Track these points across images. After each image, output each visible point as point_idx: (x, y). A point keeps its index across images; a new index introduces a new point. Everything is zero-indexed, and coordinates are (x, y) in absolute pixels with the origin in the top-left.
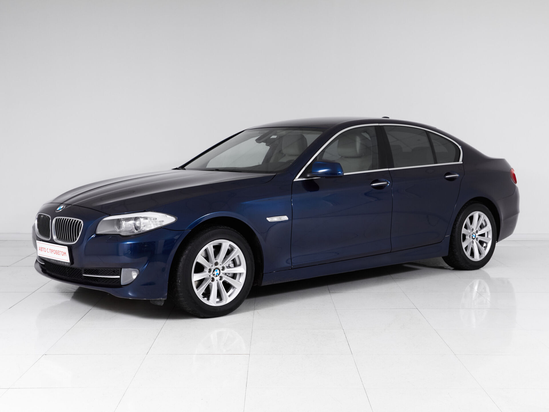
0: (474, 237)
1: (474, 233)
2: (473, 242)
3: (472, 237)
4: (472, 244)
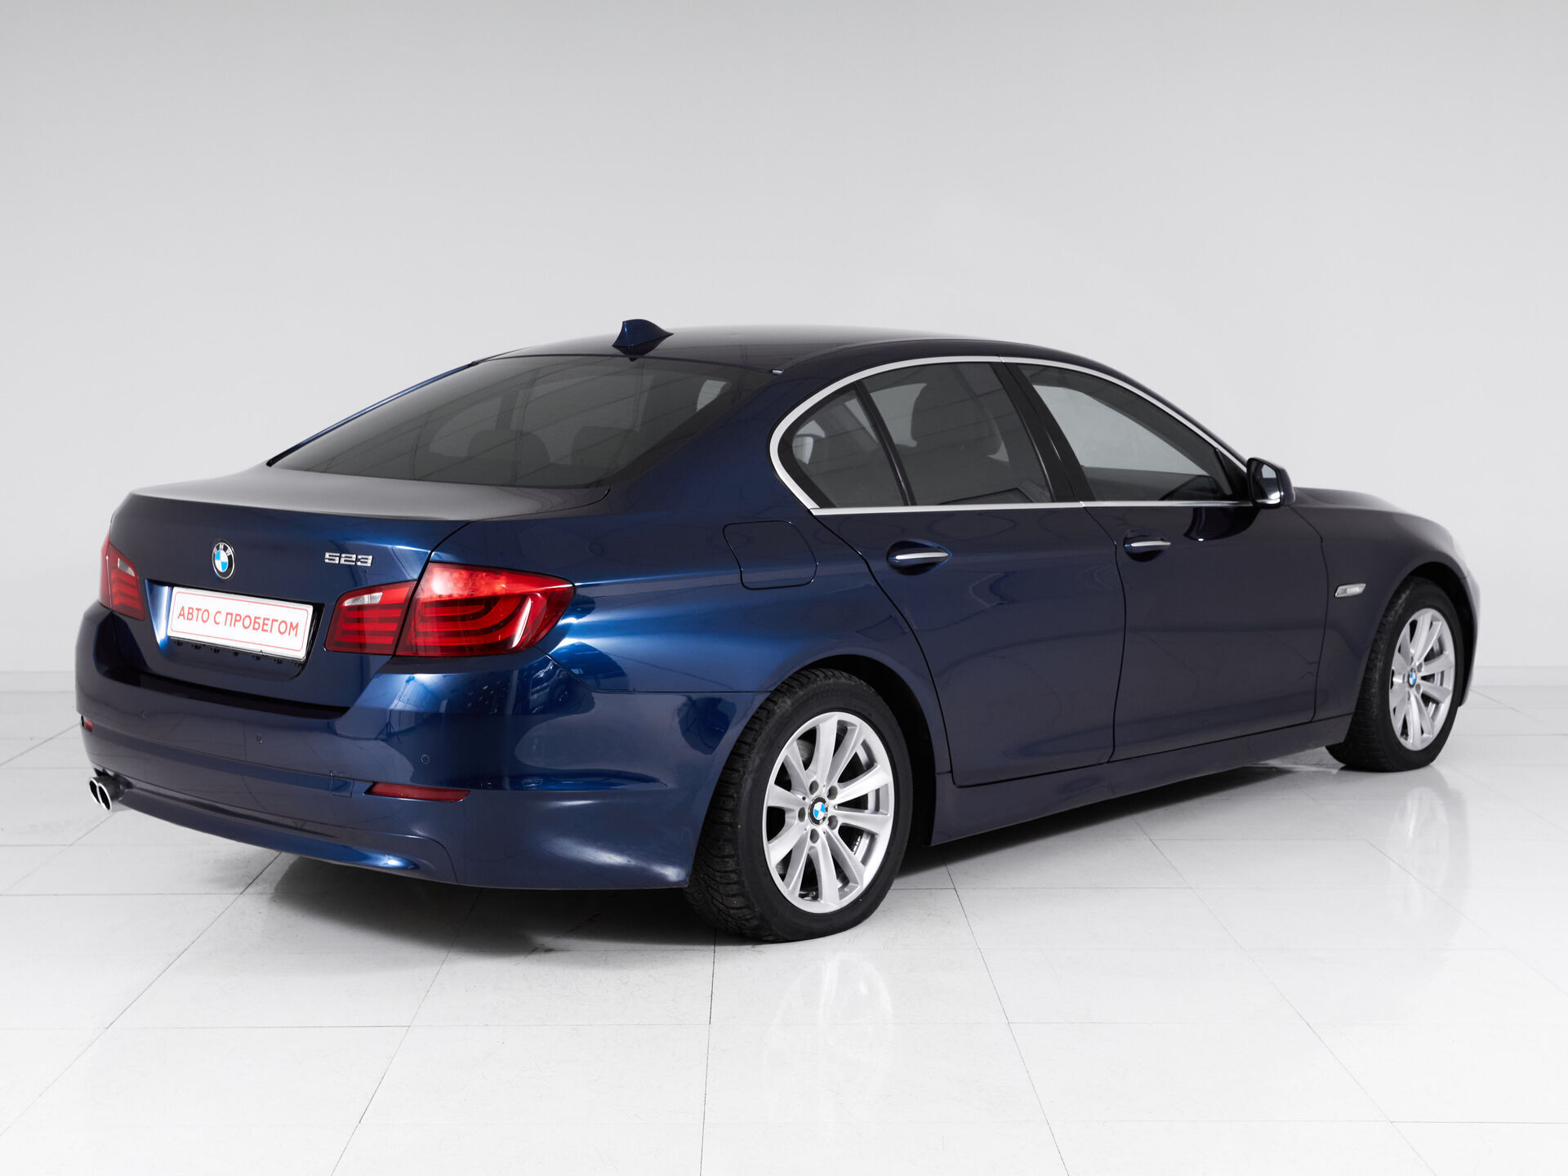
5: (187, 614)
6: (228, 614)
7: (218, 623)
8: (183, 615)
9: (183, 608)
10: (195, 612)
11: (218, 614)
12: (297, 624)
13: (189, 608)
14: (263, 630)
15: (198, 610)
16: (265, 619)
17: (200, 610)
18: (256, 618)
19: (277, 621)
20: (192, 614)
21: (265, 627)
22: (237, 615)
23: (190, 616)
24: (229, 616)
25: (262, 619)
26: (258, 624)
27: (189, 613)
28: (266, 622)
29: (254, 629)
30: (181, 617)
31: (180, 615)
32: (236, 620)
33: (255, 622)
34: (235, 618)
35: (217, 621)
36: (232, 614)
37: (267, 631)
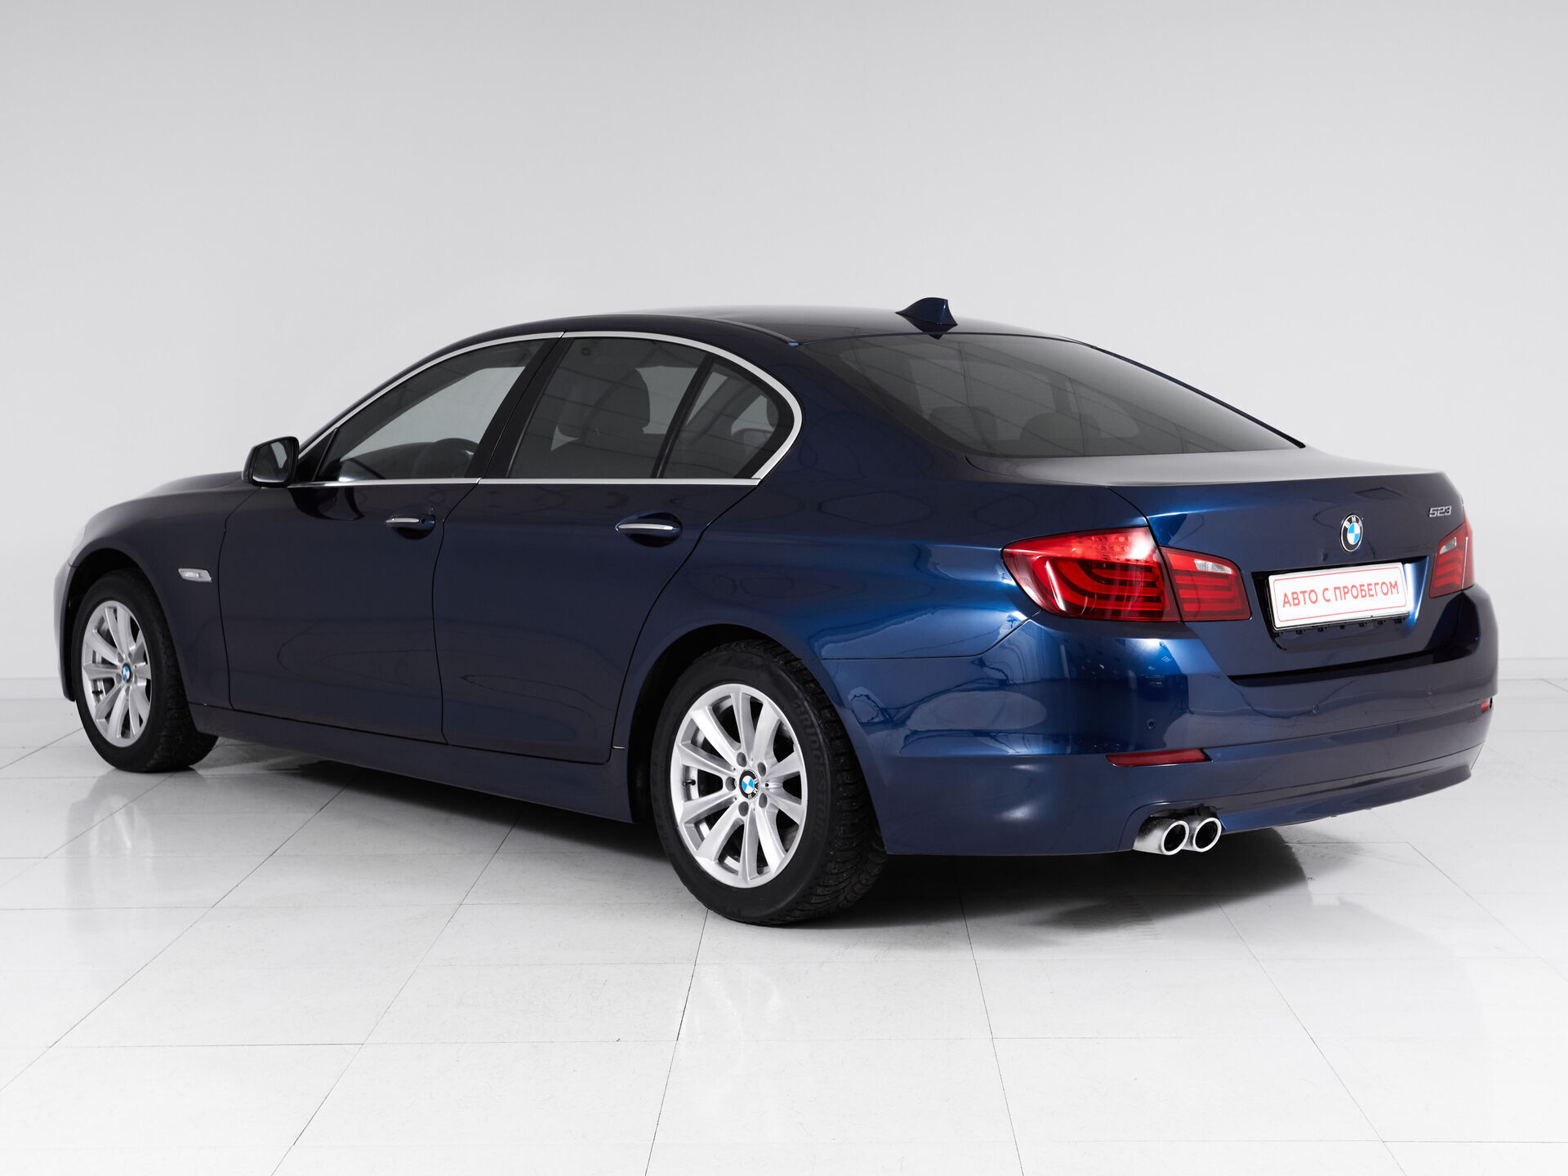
0: (747, 779)
1: (753, 795)
2: (742, 760)
3: (753, 777)
4: (743, 750)
5: (1293, 600)
6: (1335, 588)
7: (1329, 601)
8: (1288, 602)
9: (1286, 595)
10: (1301, 596)
11: (1326, 592)
12: (1396, 582)
13: (1293, 593)
14: (1370, 596)
15: (1304, 592)
16: (1368, 585)
17: (1306, 592)
18: (1361, 586)
19: (1378, 584)
20: (1297, 598)
21: (1371, 593)
22: (1344, 587)
23: (1296, 601)
24: (1338, 591)
25: (1366, 586)
26: (1364, 591)
27: (1294, 599)
28: (1370, 587)
29: (1363, 597)
30: (1288, 605)
31: (1285, 603)
32: (1345, 593)
33: (1361, 590)
34: (1344, 591)
35: (1327, 599)
36: (1339, 588)
37: (1373, 595)
